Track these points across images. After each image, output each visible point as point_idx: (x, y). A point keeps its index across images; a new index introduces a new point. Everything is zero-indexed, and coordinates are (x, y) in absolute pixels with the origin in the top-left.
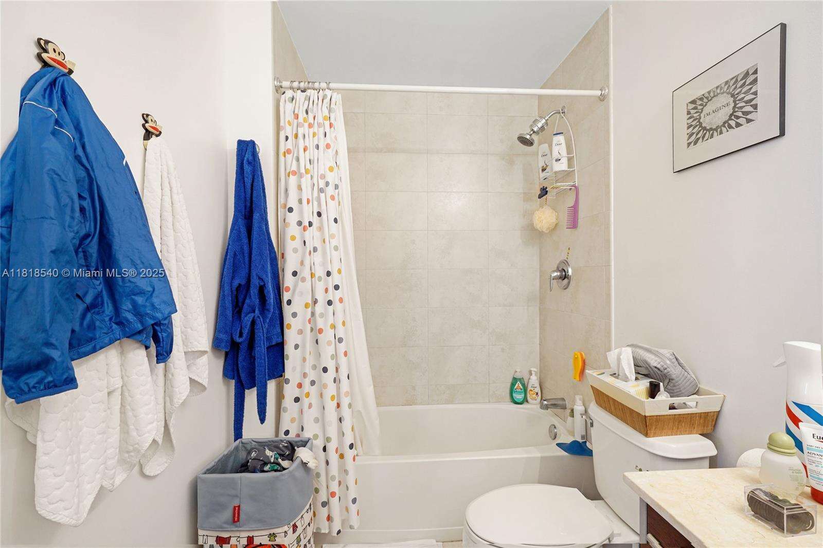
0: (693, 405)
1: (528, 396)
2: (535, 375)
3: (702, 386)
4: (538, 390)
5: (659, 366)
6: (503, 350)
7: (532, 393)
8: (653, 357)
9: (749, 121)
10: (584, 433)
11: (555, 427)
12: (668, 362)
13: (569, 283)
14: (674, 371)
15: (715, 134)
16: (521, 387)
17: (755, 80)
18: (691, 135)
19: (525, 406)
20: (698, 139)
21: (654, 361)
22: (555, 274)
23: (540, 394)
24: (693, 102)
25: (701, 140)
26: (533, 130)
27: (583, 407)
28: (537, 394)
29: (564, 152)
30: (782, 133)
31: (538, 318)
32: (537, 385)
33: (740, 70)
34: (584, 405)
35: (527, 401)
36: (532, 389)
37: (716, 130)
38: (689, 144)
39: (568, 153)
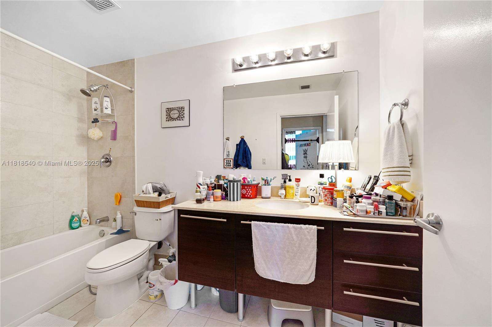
0: (169, 196)
1: (82, 223)
2: (86, 211)
3: (170, 191)
4: (88, 218)
5: (160, 187)
6: (64, 202)
7: (85, 221)
8: (158, 185)
9: (182, 120)
10: (121, 226)
11: (103, 231)
12: (162, 185)
13: (111, 164)
14: (165, 188)
15: (174, 120)
16: (78, 219)
17: (184, 110)
18: (167, 118)
19: (80, 228)
20: (169, 120)
21: (159, 186)
22: (103, 160)
23: (89, 220)
24: (168, 109)
25: (170, 121)
26: (90, 89)
27: (121, 216)
28: (88, 220)
29: (109, 106)
30: (189, 126)
31: (87, 183)
32: (88, 216)
33: (181, 106)
34: (121, 215)
35: (81, 226)
36: (85, 219)
37: (174, 119)
38: (167, 121)
39: (111, 107)
